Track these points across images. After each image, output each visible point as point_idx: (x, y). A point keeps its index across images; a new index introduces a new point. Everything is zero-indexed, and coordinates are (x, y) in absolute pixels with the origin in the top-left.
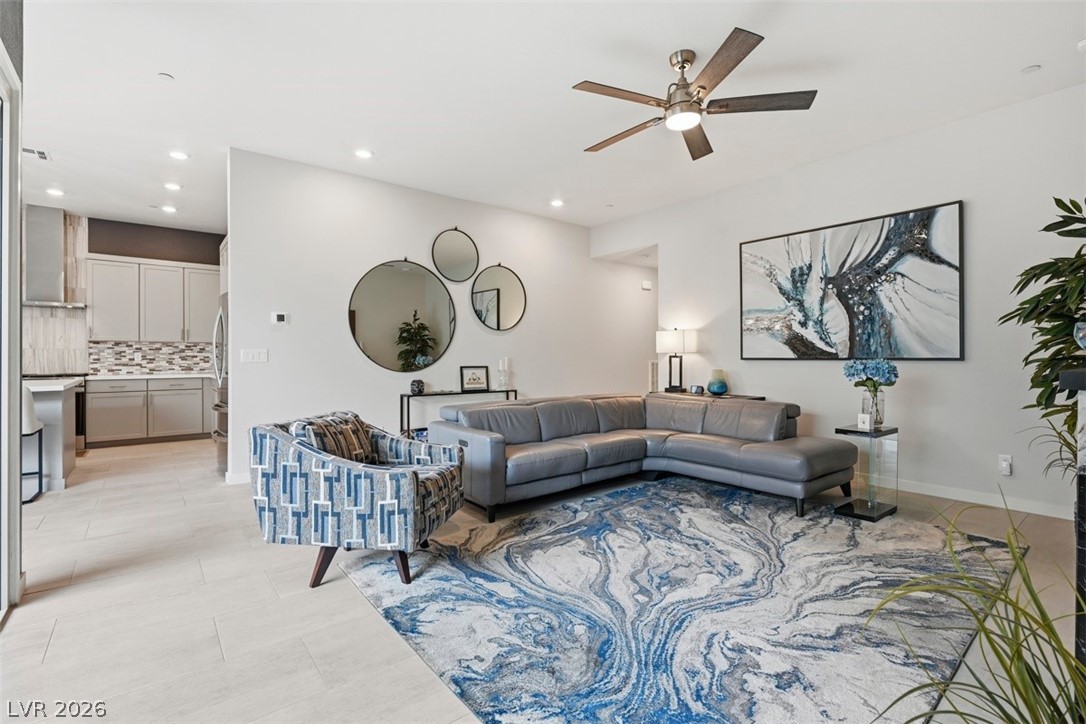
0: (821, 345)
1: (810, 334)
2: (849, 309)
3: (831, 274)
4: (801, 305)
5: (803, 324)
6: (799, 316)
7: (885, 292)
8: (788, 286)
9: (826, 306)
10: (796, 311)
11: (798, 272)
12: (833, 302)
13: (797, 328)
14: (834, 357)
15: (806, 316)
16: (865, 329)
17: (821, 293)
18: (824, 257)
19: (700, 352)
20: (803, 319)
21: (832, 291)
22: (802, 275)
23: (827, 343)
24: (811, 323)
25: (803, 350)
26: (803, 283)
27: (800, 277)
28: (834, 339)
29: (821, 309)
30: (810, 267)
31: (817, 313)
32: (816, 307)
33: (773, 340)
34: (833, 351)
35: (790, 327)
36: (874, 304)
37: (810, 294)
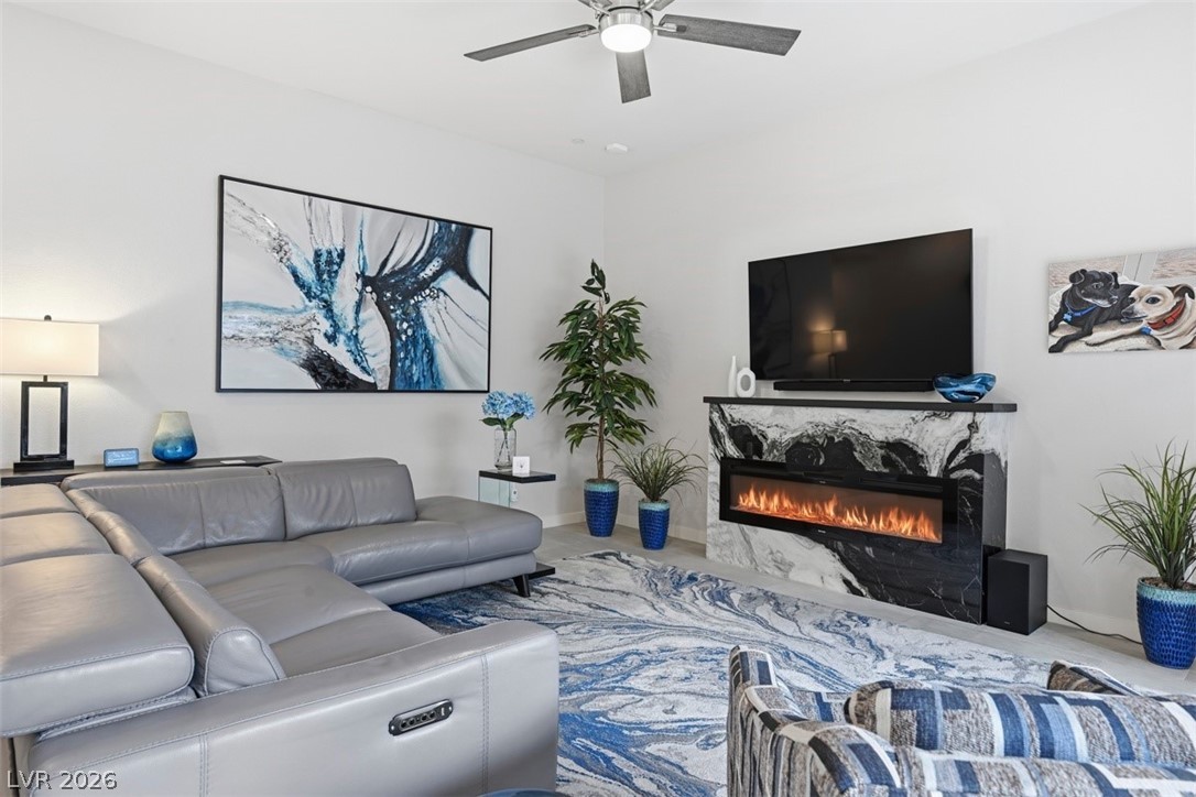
0: (354, 370)
1: (340, 354)
2: (390, 324)
3: (372, 272)
4: (328, 307)
5: (331, 338)
6: (326, 326)
7: (429, 308)
8: (309, 275)
9: (362, 315)
10: (320, 316)
11: (324, 258)
12: (371, 312)
13: (321, 343)
14: (372, 388)
15: (336, 326)
16: (407, 352)
17: (356, 297)
18: (361, 246)
19: (104, 376)
20: (330, 331)
21: (370, 298)
22: (330, 262)
23: (363, 369)
24: (341, 338)
25: (331, 377)
26: (333, 275)
27: (328, 265)
28: (372, 363)
29: (356, 319)
30: (342, 255)
31: (351, 325)
32: (350, 315)
33: (282, 360)
34: (371, 380)
35: (310, 341)
36: (418, 323)
37: (342, 294)
